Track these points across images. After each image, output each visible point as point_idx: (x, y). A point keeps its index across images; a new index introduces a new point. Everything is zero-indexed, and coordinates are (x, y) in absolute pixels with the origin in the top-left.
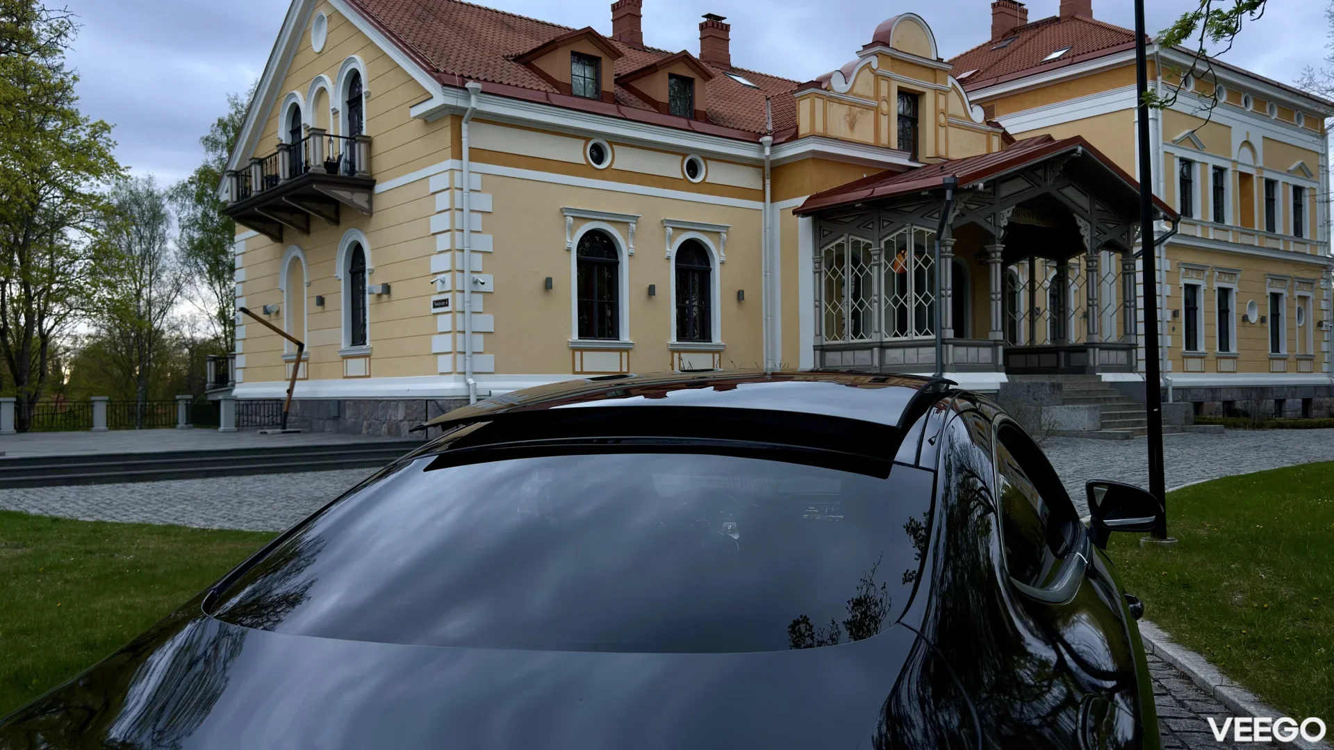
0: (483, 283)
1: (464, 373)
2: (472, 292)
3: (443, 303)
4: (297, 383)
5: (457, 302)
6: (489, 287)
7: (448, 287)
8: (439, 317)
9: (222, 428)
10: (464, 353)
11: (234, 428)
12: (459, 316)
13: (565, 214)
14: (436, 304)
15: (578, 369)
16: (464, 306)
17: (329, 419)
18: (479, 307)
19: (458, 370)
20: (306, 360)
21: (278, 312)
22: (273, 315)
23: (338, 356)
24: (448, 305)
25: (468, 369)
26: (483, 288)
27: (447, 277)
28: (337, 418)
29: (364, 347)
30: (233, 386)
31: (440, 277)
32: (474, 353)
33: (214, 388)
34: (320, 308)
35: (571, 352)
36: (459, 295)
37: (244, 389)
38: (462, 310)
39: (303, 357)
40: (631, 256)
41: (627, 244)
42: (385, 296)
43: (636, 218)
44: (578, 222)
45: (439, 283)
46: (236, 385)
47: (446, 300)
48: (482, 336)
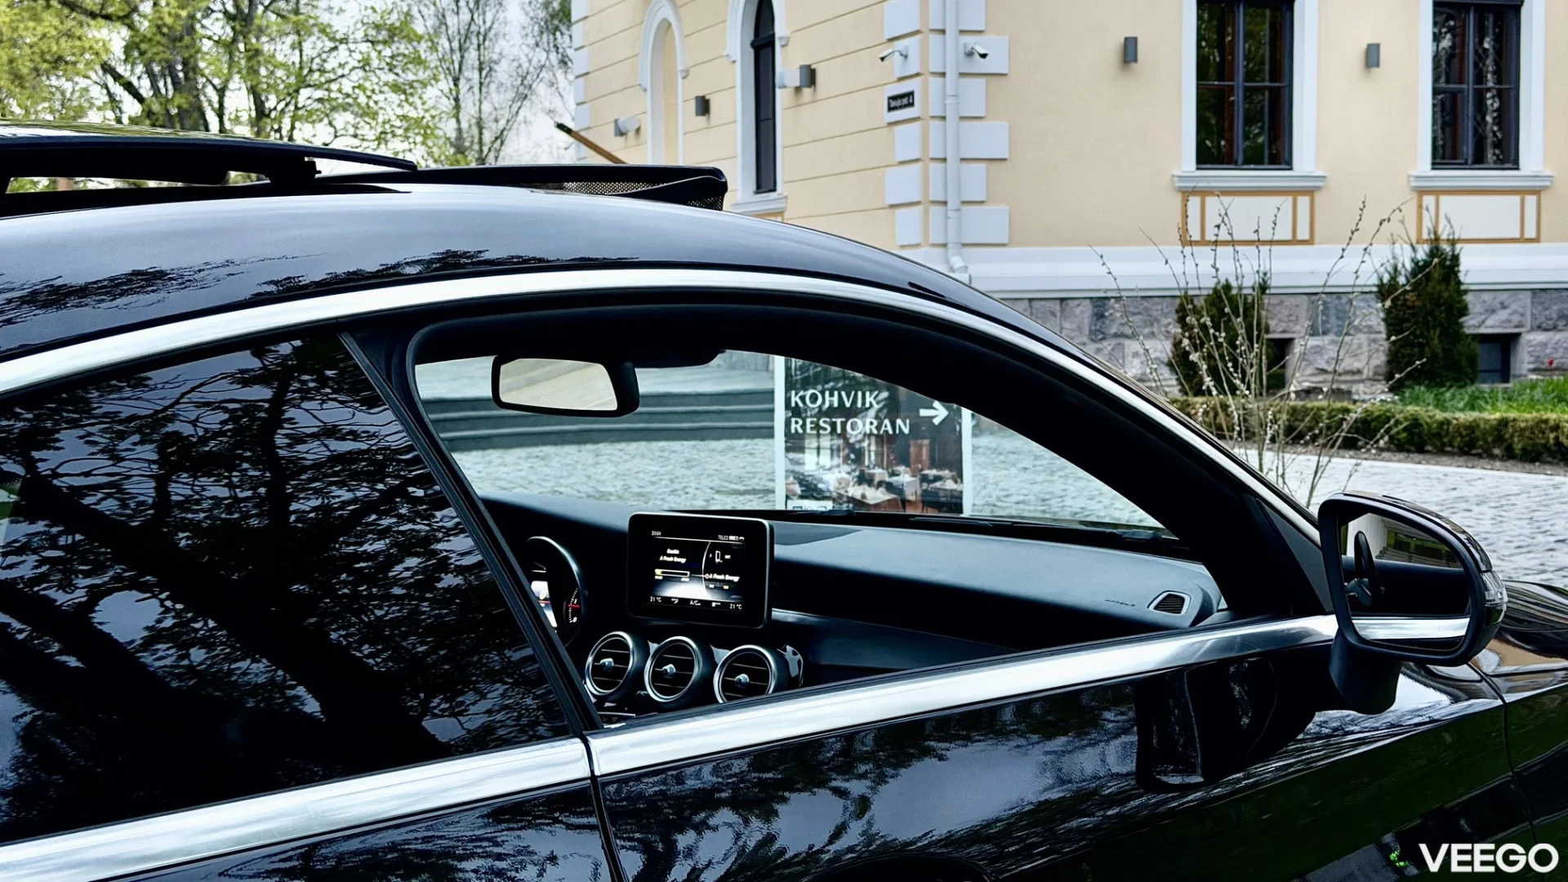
0: (984, 55)
1: (945, 245)
2: (962, 75)
3: (905, 101)
5: (929, 97)
6: (998, 62)
7: (914, 66)
8: (899, 130)
10: (945, 203)
12: (934, 126)
14: (893, 104)
15: (1193, 234)
16: (944, 106)
18: (977, 106)
19: (931, 241)
21: (638, 131)
22: (631, 134)
24: (911, 105)
25: (951, 238)
26: (981, 65)
27: (913, 44)
29: (772, 195)
31: (899, 45)
32: (964, 203)
34: (702, 119)
35: (1179, 198)
36: (934, 83)
38: (941, 114)
42: (807, 91)
45: (898, 59)
47: (910, 94)
48: (983, 165)
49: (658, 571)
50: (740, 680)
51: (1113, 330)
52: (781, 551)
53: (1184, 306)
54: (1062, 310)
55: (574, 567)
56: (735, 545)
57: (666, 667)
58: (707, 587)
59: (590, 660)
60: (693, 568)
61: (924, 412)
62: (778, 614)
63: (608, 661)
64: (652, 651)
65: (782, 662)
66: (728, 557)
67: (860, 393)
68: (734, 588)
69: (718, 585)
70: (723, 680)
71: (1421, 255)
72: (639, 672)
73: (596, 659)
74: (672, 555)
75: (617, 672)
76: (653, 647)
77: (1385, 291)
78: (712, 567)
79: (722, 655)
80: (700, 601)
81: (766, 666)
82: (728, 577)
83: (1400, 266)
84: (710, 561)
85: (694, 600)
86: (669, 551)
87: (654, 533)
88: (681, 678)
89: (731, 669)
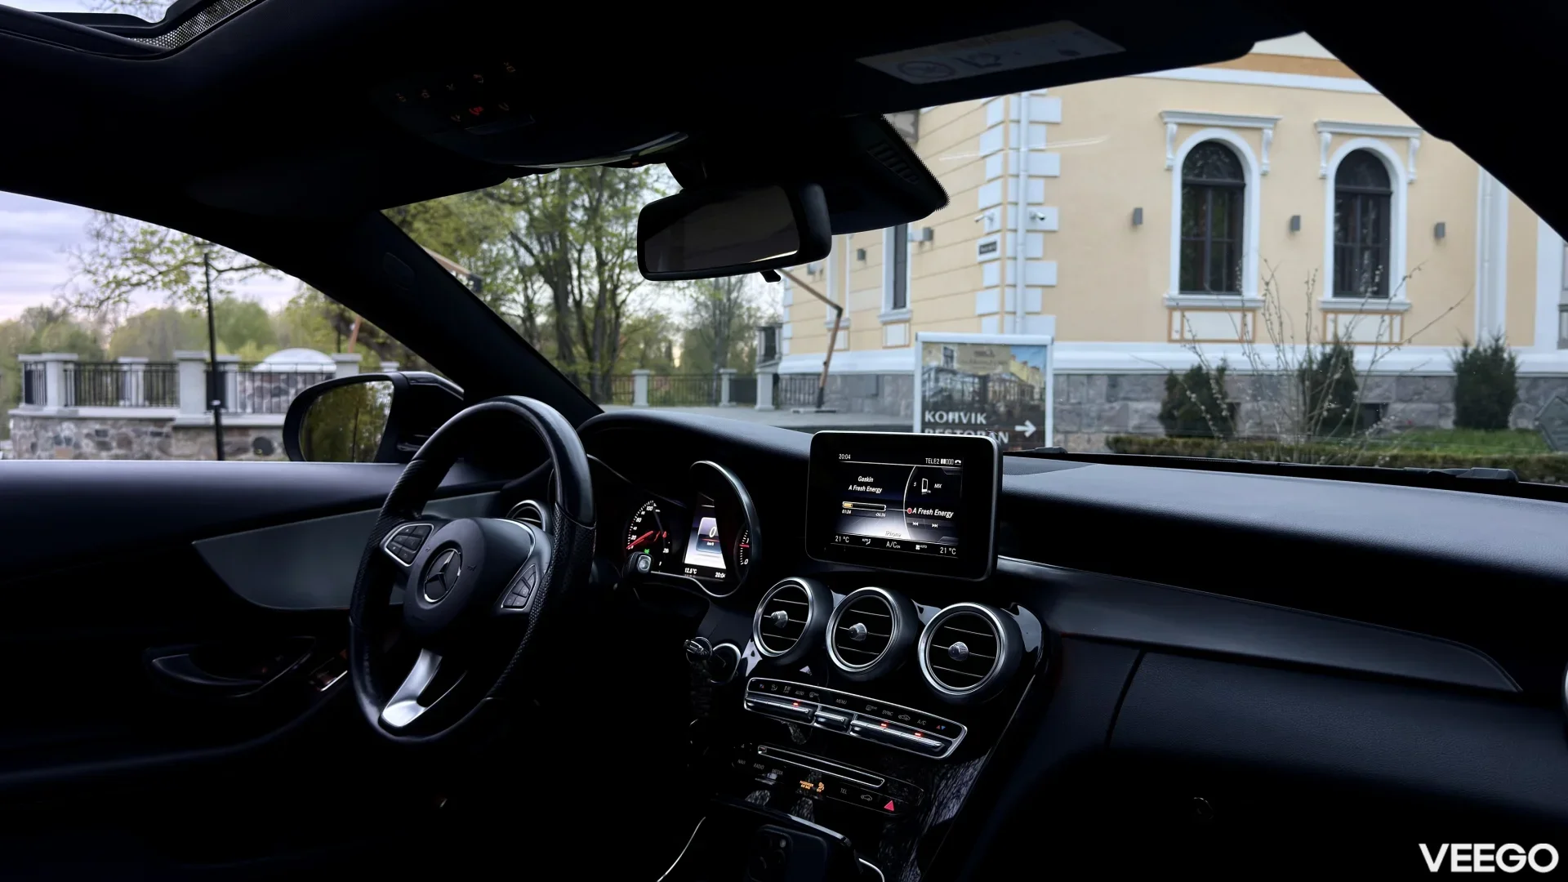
0: (1042, 219)
2: (1028, 231)
3: (990, 248)
4: (835, 355)
5: (1007, 244)
6: (1052, 223)
7: (997, 226)
8: (986, 266)
9: (759, 406)
10: (1014, 313)
11: (770, 406)
12: (1009, 263)
13: (1166, 120)
14: (983, 250)
15: (1176, 336)
16: (1016, 251)
17: (867, 397)
18: (1037, 252)
20: (847, 328)
21: (822, 272)
22: (817, 274)
23: (877, 323)
24: (994, 250)
26: (1040, 225)
27: (996, 212)
28: (876, 395)
29: (904, 310)
30: (780, 358)
31: (987, 213)
32: (1027, 313)
33: (765, 361)
34: (860, 263)
35: (1166, 312)
36: (1010, 236)
37: (791, 363)
38: (1013, 256)
39: (842, 324)
40: (1264, 174)
41: (1259, 159)
42: (927, 244)
43: (1274, 121)
44: (1185, 130)
45: (986, 221)
46: (784, 358)
47: (994, 244)
48: (1039, 291)
49: (847, 505)
50: (956, 650)
51: (1122, 395)
52: (1011, 482)
53: (1172, 380)
54: (1088, 383)
55: (745, 498)
56: (948, 471)
57: (855, 626)
58: (910, 525)
59: (760, 610)
60: (891, 502)
61: (1019, 428)
62: (1007, 563)
63: (781, 614)
64: (836, 604)
65: (1013, 629)
66: (938, 486)
67: (973, 415)
68: (946, 527)
69: (924, 522)
70: (931, 647)
71: (1328, 349)
72: (820, 633)
73: (767, 611)
74: (865, 484)
75: (793, 629)
76: (838, 598)
77: (1303, 374)
78: (916, 500)
79: (931, 614)
80: (899, 542)
81: (992, 633)
82: (938, 512)
83: (1313, 357)
84: (915, 491)
85: (891, 541)
86: (861, 479)
87: (841, 456)
88: (875, 642)
89: (942, 635)
